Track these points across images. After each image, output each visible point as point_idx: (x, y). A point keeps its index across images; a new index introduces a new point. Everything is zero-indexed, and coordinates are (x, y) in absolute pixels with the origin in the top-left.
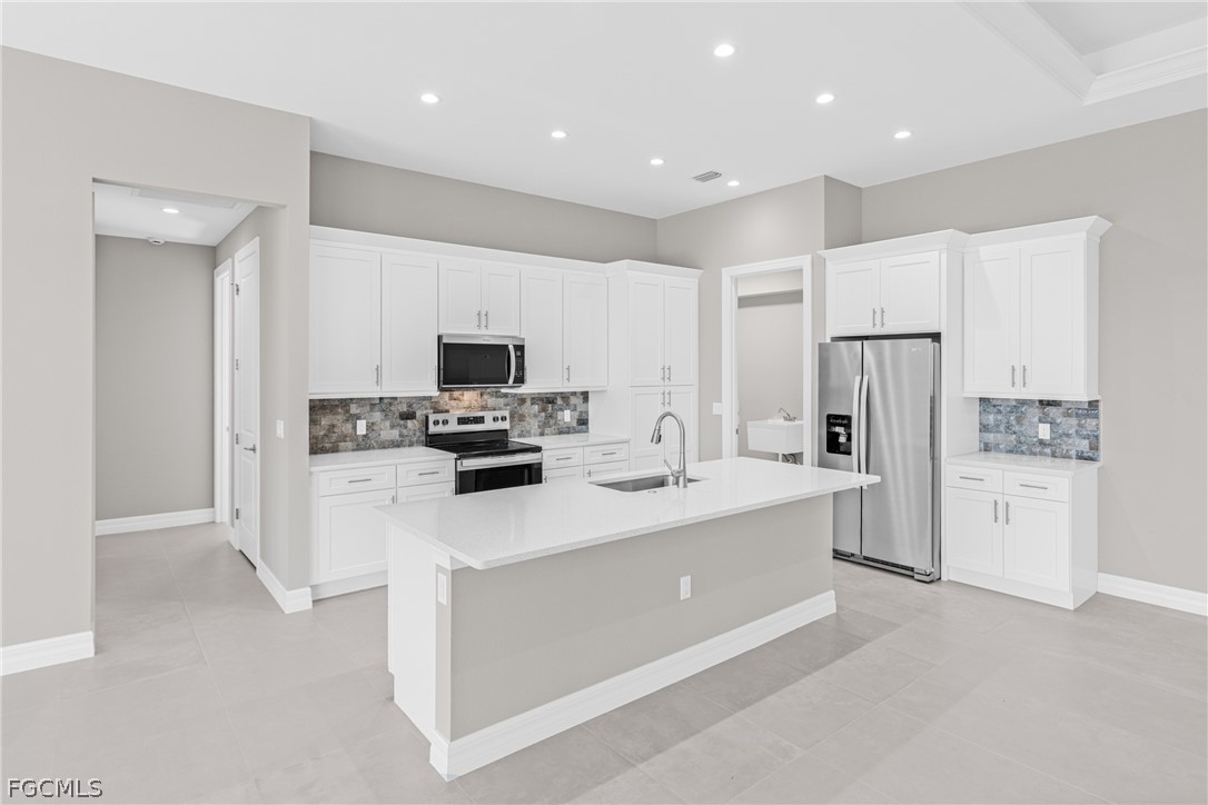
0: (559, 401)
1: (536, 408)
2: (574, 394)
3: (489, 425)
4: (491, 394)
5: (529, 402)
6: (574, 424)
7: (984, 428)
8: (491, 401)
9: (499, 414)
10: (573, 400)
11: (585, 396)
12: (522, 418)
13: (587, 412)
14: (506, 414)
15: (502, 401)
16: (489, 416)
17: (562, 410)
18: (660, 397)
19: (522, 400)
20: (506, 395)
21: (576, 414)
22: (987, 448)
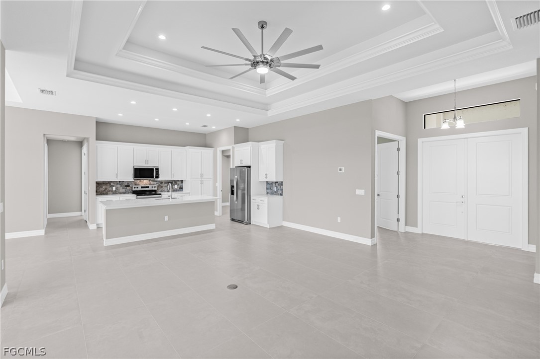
0: (174, 183)
1: (166, 184)
2: (178, 181)
3: (150, 188)
4: (152, 181)
5: (164, 183)
6: (178, 189)
7: (267, 189)
8: (152, 183)
9: (154, 186)
10: (178, 183)
11: (182, 181)
12: (162, 187)
13: (182, 186)
14: (156, 186)
15: (155, 183)
16: (150, 186)
17: (174, 185)
18: (200, 182)
19: (161, 182)
20: (157, 181)
21: (179, 186)
22: (267, 193)
